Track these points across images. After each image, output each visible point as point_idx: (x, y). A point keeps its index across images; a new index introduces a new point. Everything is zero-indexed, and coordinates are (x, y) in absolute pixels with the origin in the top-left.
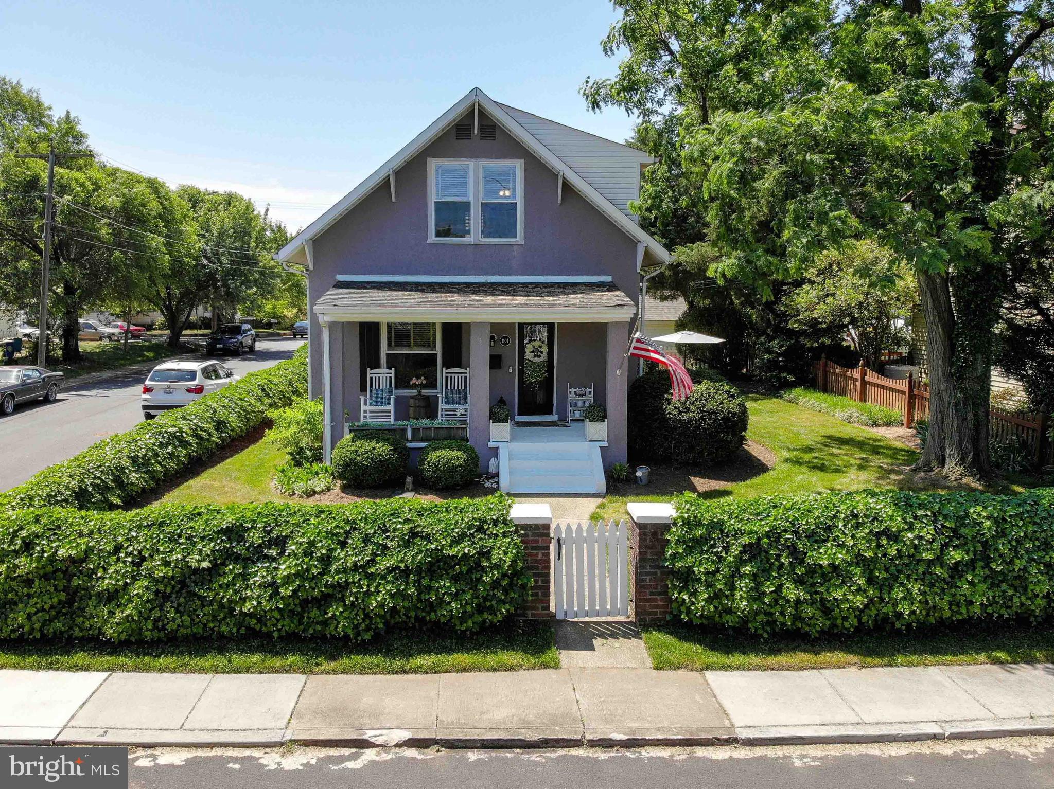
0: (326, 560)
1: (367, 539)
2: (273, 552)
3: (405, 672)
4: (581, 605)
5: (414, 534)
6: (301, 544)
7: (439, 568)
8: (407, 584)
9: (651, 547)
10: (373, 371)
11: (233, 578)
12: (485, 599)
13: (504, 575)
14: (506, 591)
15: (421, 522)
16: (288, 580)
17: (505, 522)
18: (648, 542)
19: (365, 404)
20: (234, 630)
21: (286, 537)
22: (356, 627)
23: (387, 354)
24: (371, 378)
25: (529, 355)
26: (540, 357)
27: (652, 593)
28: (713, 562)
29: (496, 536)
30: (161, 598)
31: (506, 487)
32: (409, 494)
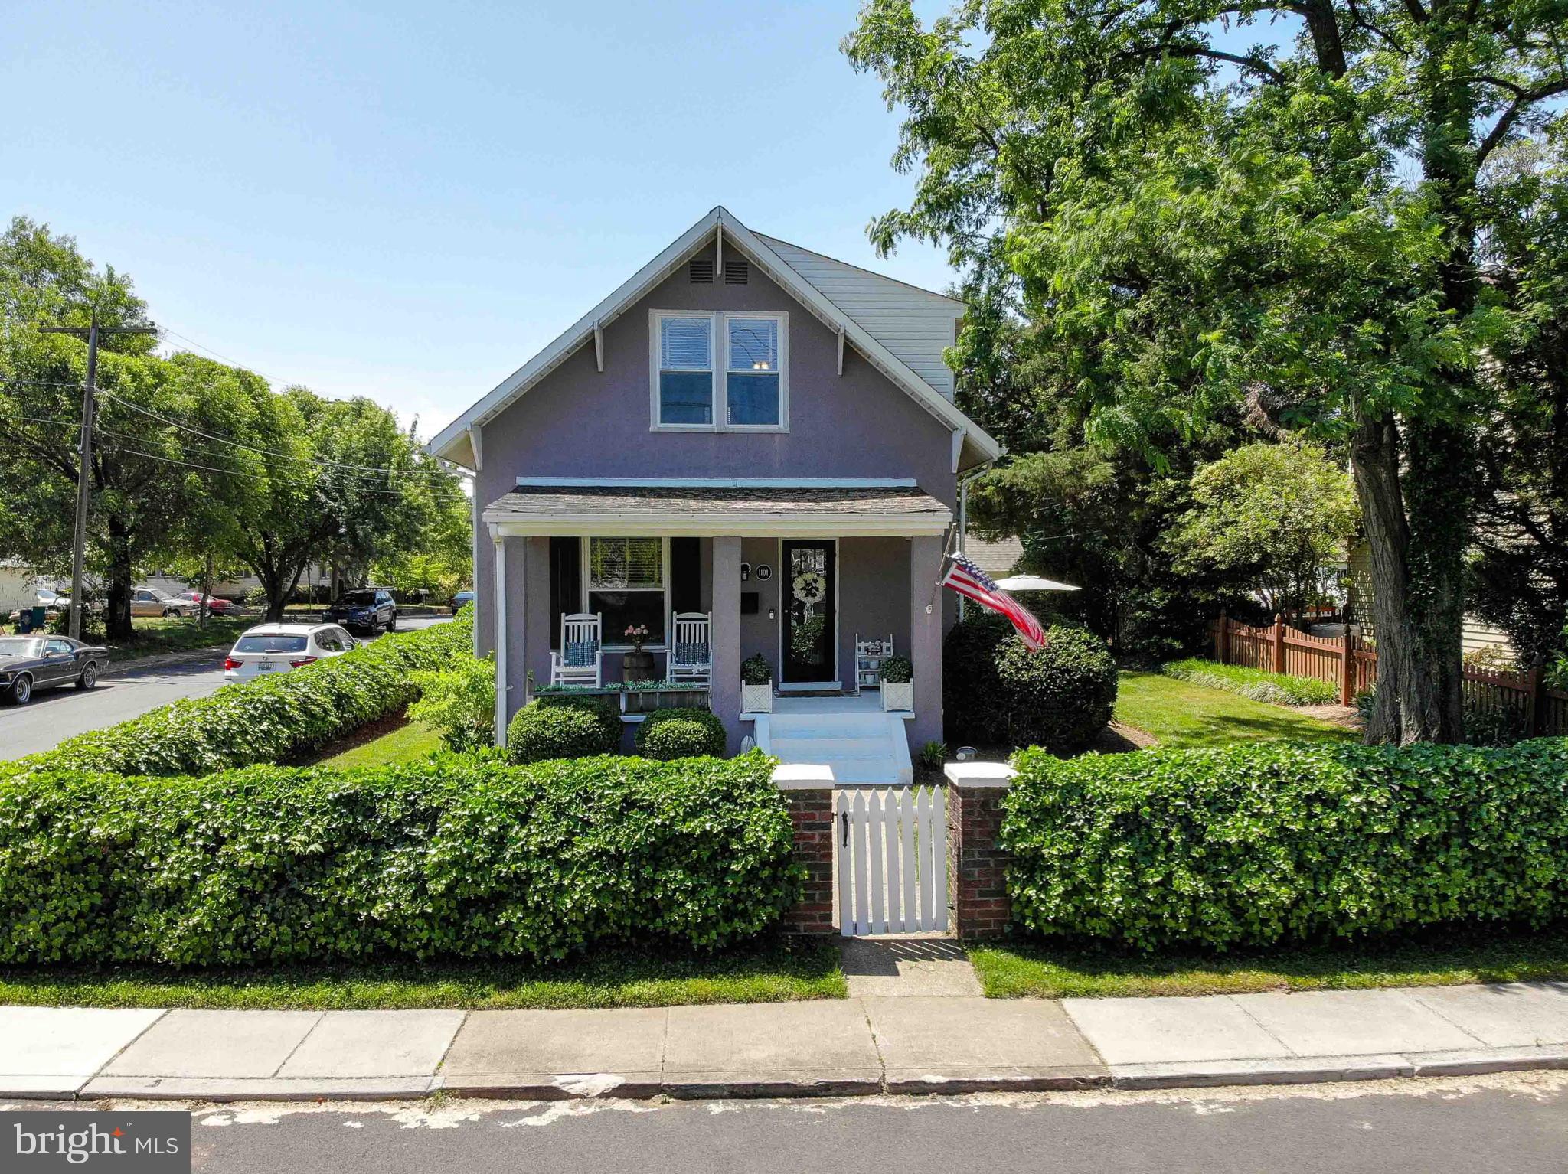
0: (499, 841)
1: (559, 812)
2: (419, 832)
3: (614, 1005)
4: (878, 914)
5: (629, 803)
6: (460, 818)
7: (667, 853)
8: (620, 875)
9: (980, 824)
10: (570, 617)
11: (357, 870)
12: (736, 899)
13: (764, 864)
14: (767, 889)
15: (641, 786)
16: (440, 869)
17: (765, 786)
18: (976, 818)
19: (558, 663)
20: (358, 947)
21: (438, 809)
22: (543, 941)
23: (592, 594)
24: (567, 627)
25: (799, 594)
26: (814, 595)
27: (982, 894)
28: (1071, 841)
29: (751, 805)
30: (248, 898)
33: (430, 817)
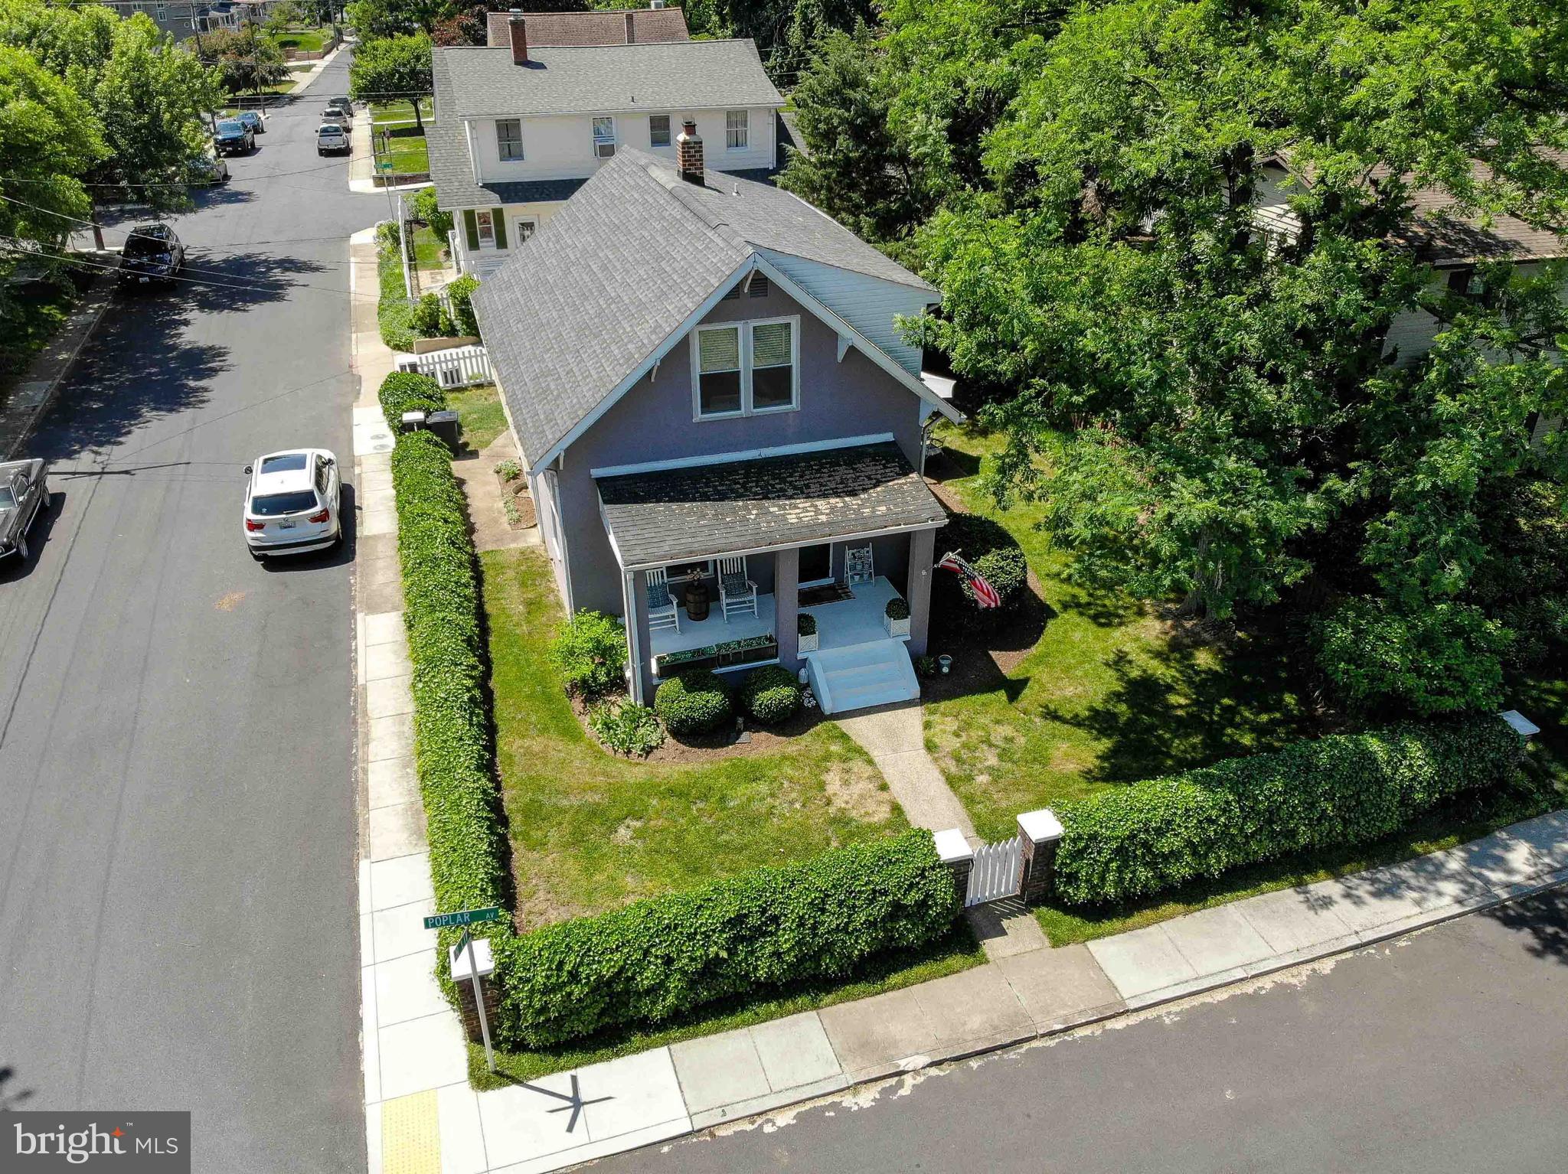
4: (983, 893)
7: (898, 914)
8: (877, 930)
17: (939, 865)
18: (1040, 854)
28: (1091, 864)
31: (828, 707)
32: (745, 736)
33: (775, 919)
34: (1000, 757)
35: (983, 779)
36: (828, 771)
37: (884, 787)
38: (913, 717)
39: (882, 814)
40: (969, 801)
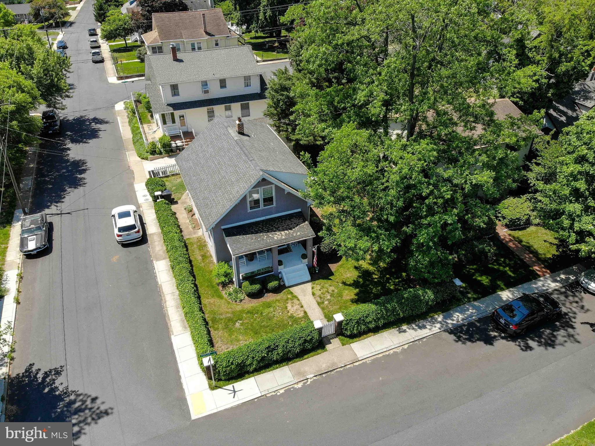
3: (304, 360)
7: (306, 342)
8: (301, 346)
9: (339, 324)
17: (315, 329)
20: (273, 363)
22: (294, 356)
27: (338, 331)
29: (314, 333)
31: (287, 285)
32: (266, 294)
33: (277, 346)
34: (331, 296)
35: (326, 302)
36: (288, 303)
37: (302, 307)
38: (309, 286)
39: (302, 314)
40: (323, 309)
